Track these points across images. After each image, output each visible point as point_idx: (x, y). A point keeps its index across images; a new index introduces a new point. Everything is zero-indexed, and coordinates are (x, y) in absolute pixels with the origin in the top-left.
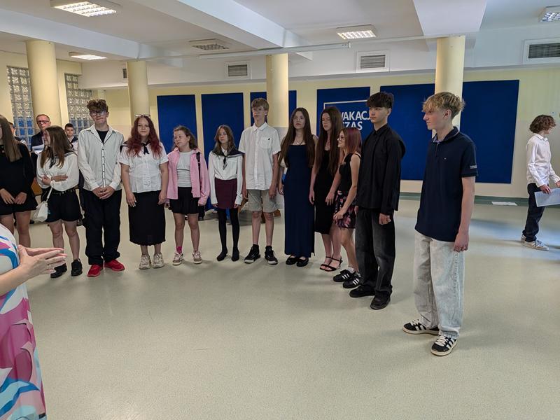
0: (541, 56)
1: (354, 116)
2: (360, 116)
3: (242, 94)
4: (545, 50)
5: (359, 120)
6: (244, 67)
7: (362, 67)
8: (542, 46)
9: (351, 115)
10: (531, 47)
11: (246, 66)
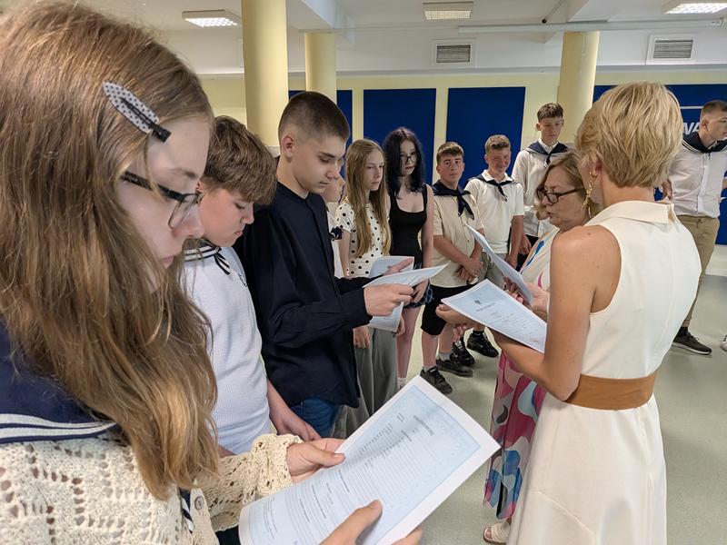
3: (434, 91)
6: (466, 49)
7: (655, 57)
11: (469, 47)
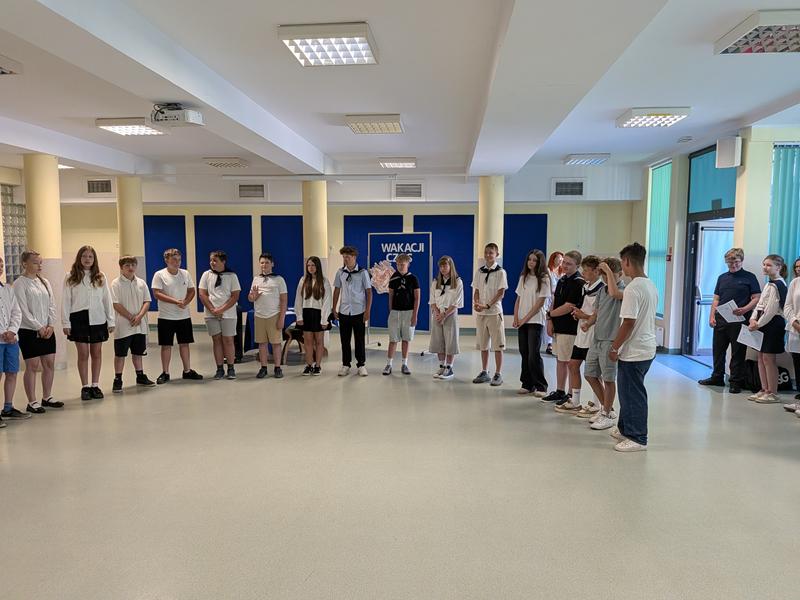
0: (566, 193)
1: (404, 248)
2: (410, 248)
3: (250, 217)
4: (569, 189)
5: (408, 252)
6: (260, 188)
7: (398, 195)
8: (566, 184)
9: (400, 247)
10: (557, 184)
11: (262, 186)
